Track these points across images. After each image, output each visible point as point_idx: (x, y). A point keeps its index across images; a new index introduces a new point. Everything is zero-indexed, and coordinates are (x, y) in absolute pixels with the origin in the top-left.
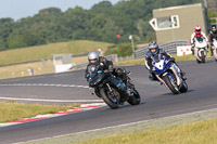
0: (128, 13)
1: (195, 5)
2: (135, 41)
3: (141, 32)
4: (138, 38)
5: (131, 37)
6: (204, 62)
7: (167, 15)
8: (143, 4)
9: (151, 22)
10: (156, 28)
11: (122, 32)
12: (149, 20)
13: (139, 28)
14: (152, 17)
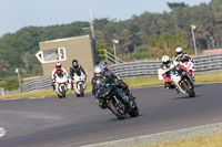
0: (14, 45)
1: (83, 37)
2: (21, 74)
3: (27, 65)
4: (24, 71)
5: (17, 71)
6: (64, 96)
7: (53, 48)
8: (29, 37)
9: (37, 55)
10: (42, 61)
11: (8, 65)
12: (35, 53)
13: (25, 61)
14: (38, 49)
